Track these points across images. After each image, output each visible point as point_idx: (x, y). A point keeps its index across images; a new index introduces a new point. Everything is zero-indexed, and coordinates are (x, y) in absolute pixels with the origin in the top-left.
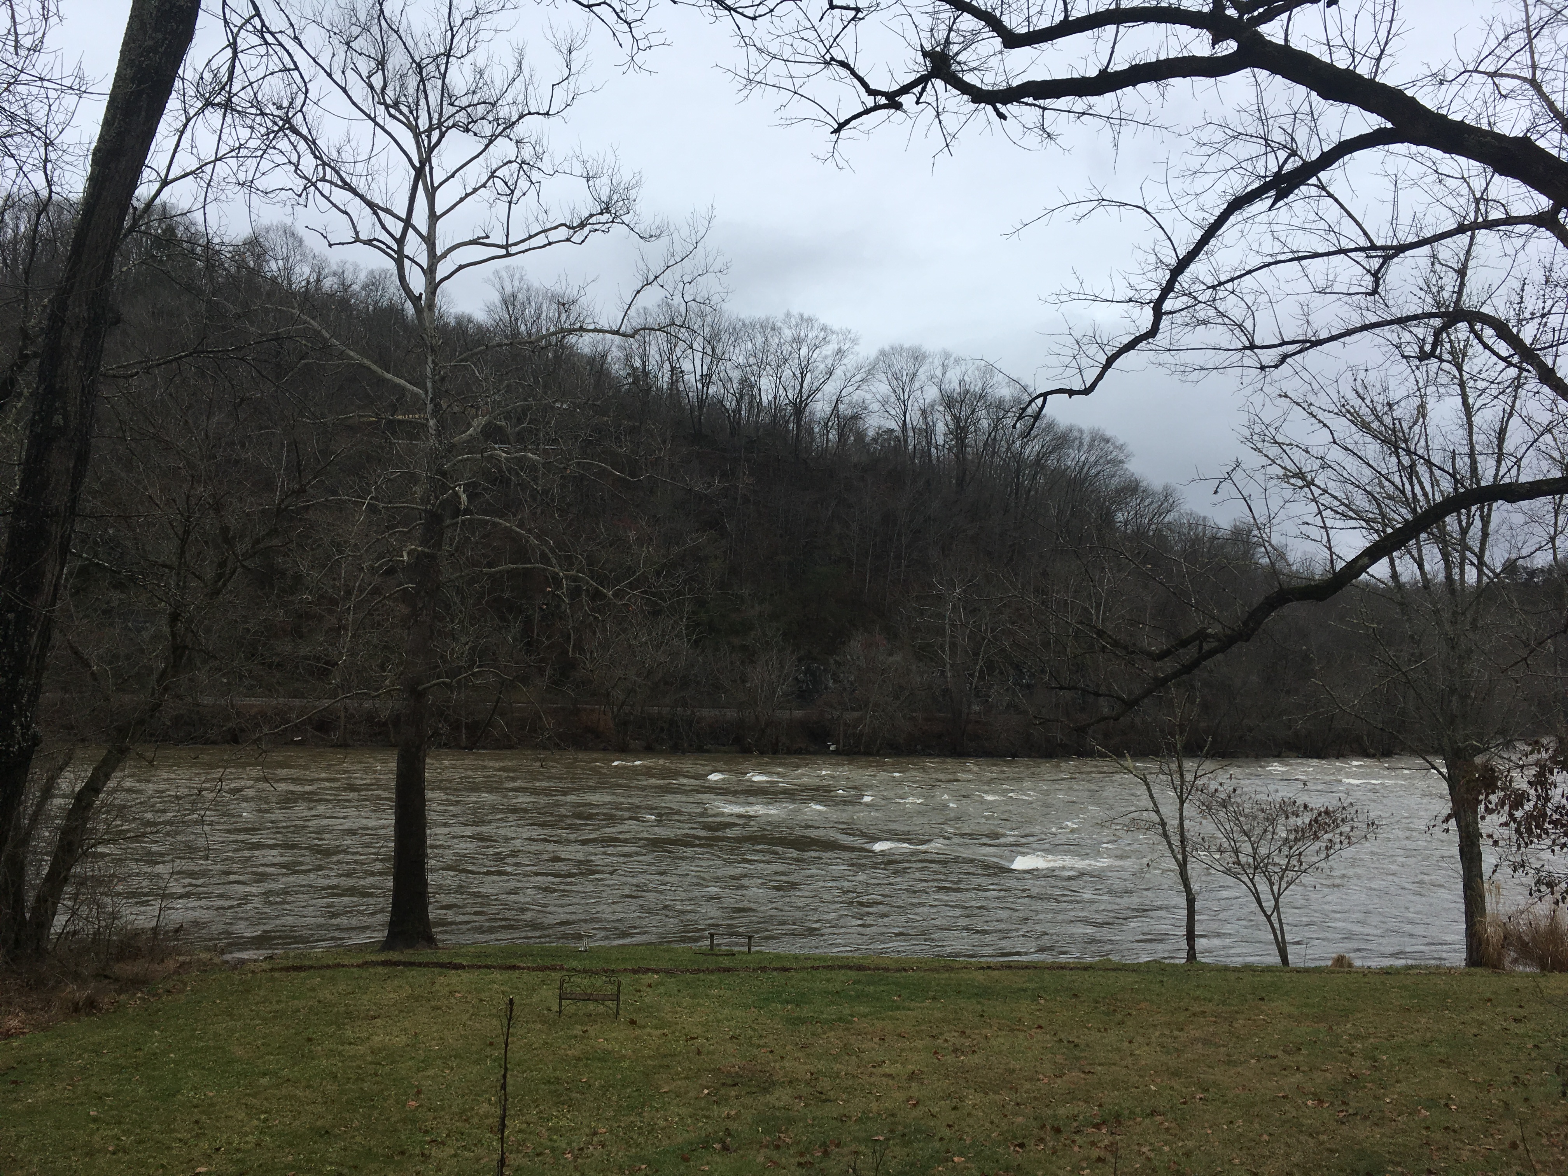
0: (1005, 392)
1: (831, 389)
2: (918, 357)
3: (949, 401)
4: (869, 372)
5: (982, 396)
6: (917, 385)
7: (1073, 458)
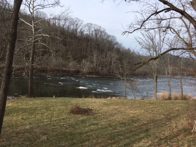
0: (102, 30)
1: (80, 28)
2: (92, 24)
3: (95, 30)
4: (85, 26)
5: (99, 30)
6: (91, 28)
7: (110, 39)
